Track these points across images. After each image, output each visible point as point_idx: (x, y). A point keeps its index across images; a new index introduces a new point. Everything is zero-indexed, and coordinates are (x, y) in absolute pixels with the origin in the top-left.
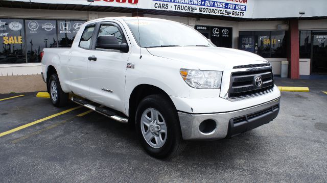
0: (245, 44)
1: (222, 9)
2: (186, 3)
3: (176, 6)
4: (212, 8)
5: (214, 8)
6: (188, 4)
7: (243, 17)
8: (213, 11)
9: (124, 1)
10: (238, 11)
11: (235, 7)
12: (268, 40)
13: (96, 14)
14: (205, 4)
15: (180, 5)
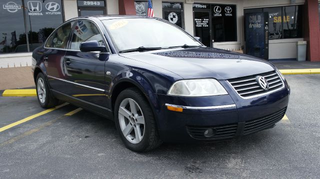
0: (253, 23)
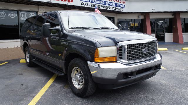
1: (114, 7)
2: (97, 3)
3: (92, 4)
4: (109, 6)
5: (110, 6)
6: (98, 3)
7: (123, 11)
8: (109, 8)
9: (65, 0)
10: (121, 8)
11: (120, 6)
12: (134, 24)
13: (43, 8)
14: (106, 3)
15: (94, 4)
